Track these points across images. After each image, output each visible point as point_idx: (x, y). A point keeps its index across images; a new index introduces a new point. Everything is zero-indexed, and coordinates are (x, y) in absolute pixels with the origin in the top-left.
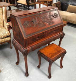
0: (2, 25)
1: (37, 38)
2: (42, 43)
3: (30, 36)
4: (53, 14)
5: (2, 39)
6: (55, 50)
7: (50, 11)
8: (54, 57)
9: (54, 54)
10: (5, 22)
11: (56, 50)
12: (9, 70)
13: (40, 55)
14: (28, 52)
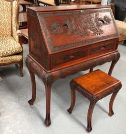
0: (9, 33)
1: (72, 57)
2: (79, 65)
3: (60, 50)
4: (103, 18)
5: (7, 56)
6: (101, 81)
7: (98, 11)
8: (100, 92)
9: (100, 87)
10: (14, 28)
11: (103, 80)
12: (15, 112)
13: (75, 87)
14: (53, 78)
